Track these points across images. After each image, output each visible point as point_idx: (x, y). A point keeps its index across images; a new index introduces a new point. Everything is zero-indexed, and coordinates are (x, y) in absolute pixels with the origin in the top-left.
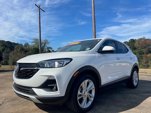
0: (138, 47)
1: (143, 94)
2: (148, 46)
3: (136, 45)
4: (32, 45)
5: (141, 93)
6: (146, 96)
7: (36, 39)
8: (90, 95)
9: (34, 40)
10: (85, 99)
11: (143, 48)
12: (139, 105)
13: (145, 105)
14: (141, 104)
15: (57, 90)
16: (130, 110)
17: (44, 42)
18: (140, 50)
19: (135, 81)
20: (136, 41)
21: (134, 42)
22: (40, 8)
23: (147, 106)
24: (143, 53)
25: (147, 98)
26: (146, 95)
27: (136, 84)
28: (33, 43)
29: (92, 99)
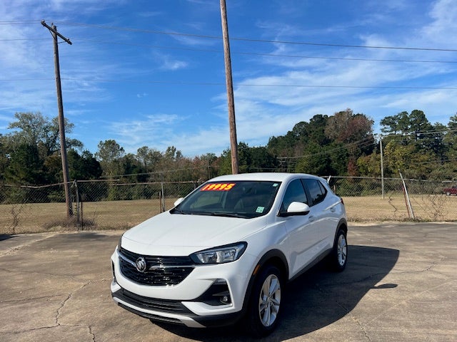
0: (335, 137)
1: (359, 284)
2: (359, 135)
3: (329, 131)
4: (13, 134)
5: (355, 282)
6: (363, 287)
7: (25, 116)
8: (274, 300)
9: (17, 116)
10: (268, 310)
11: (346, 141)
12: (355, 309)
13: (364, 308)
14: (357, 305)
15: (229, 301)
16: (341, 320)
17: (53, 125)
18: (339, 148)
19: (340, 256)
20: (329, 121)
21: (324, 124)
22: (57, 34)
23: (368, 308)
24: (348, 155)
25: (366, 292)
26: (363, 284)
27: (344, 261)
28: (14, 130)
29: (277, 308)
